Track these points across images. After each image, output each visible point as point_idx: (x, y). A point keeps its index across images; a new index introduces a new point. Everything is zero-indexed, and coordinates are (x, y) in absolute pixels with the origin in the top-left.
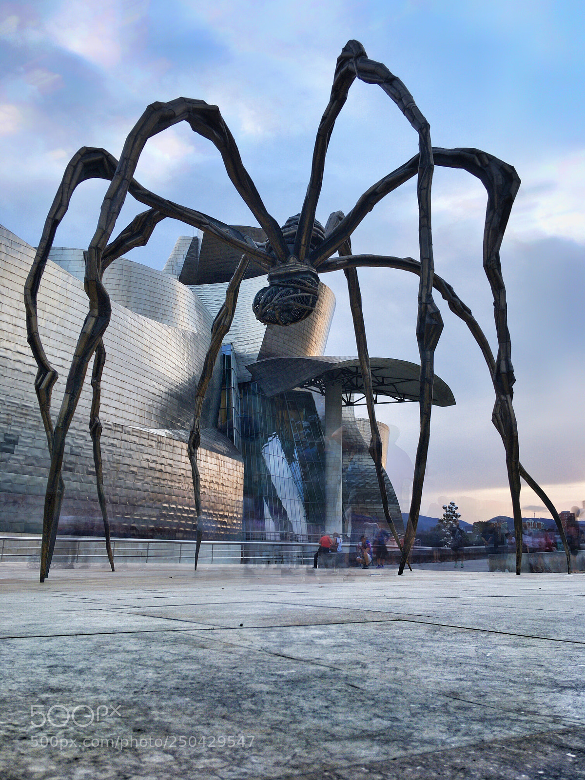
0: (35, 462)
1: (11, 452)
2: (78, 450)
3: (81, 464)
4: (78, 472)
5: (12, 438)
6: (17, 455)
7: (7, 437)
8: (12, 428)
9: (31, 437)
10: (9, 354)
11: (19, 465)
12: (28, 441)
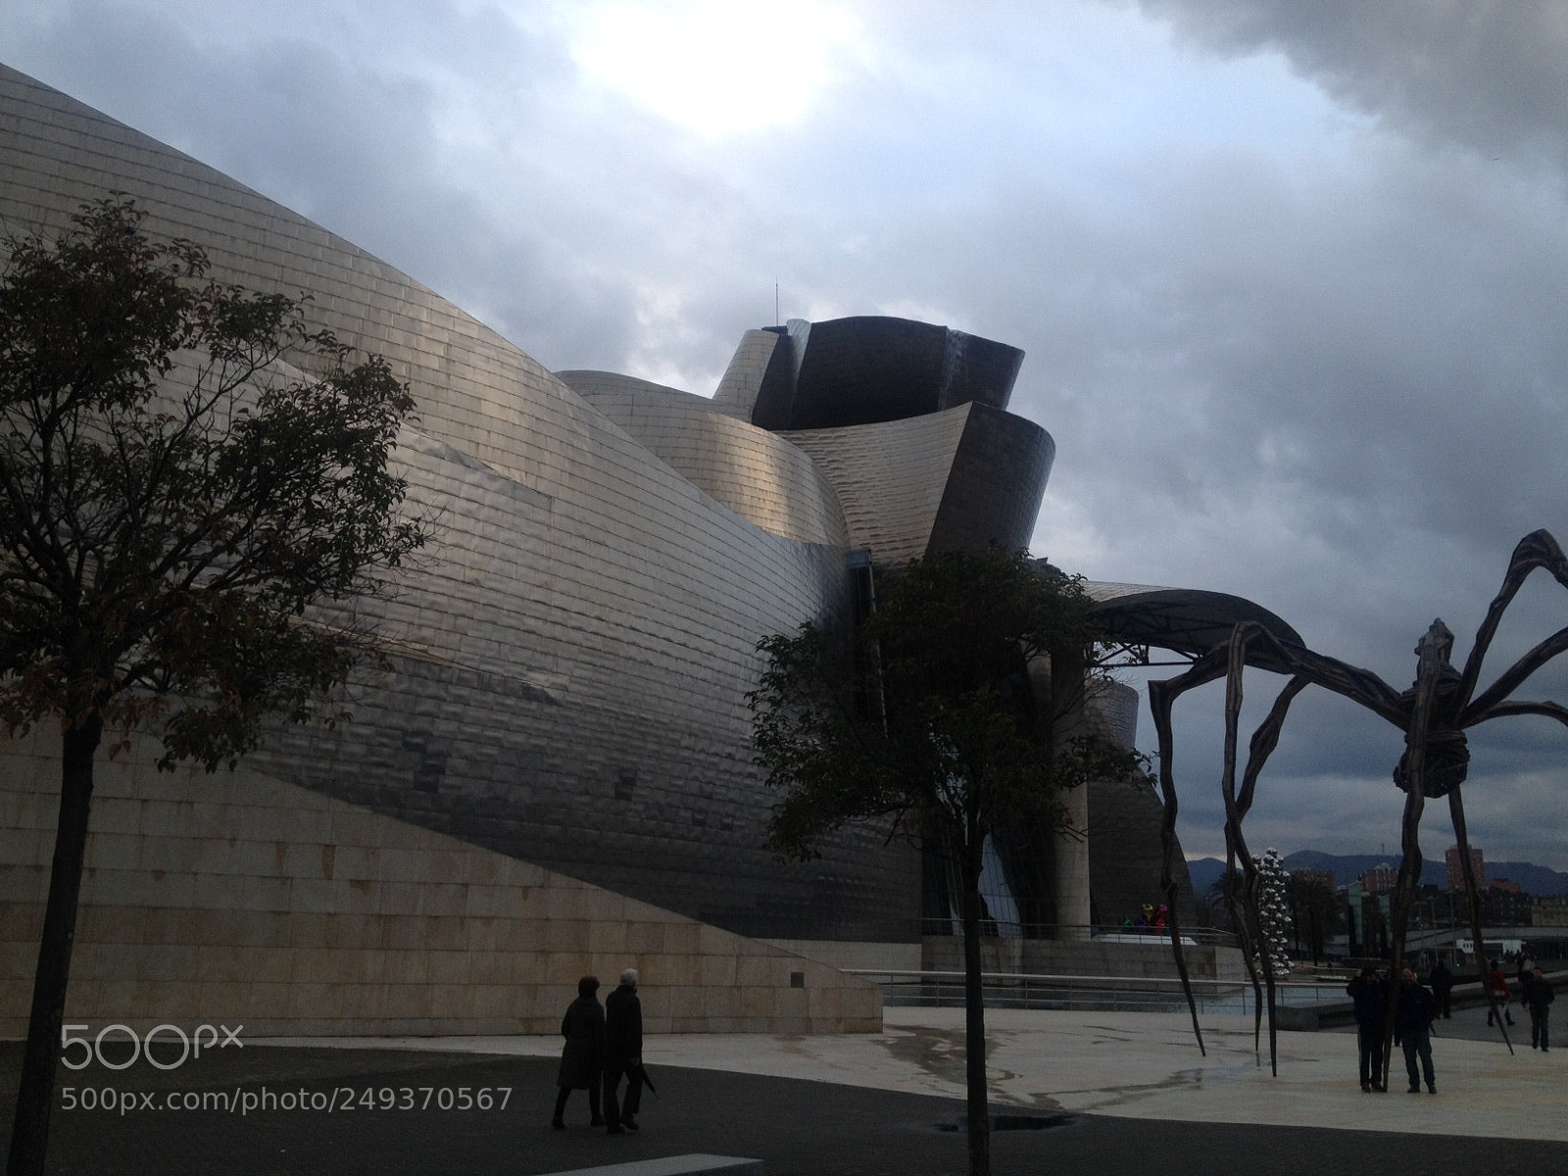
0: (657, 813)
1: (628, 798)
2: (708, 789)
3: (713, 813)
4: (710, 827)
5: (631, 776)
6: (635, 803)
7: (625, 775)
8: (628, 758)
9: (651, 772)
10: (620, 633)
11: (637, 820)
12: (649, 778)
